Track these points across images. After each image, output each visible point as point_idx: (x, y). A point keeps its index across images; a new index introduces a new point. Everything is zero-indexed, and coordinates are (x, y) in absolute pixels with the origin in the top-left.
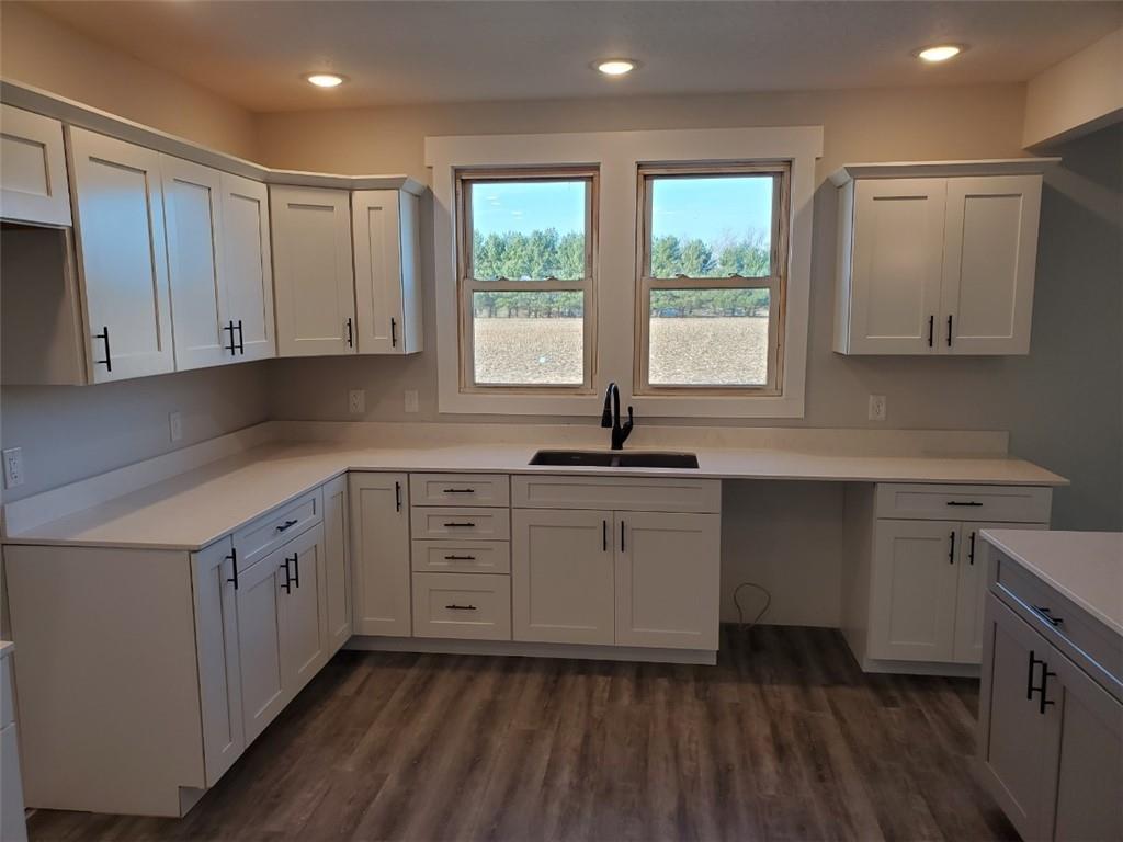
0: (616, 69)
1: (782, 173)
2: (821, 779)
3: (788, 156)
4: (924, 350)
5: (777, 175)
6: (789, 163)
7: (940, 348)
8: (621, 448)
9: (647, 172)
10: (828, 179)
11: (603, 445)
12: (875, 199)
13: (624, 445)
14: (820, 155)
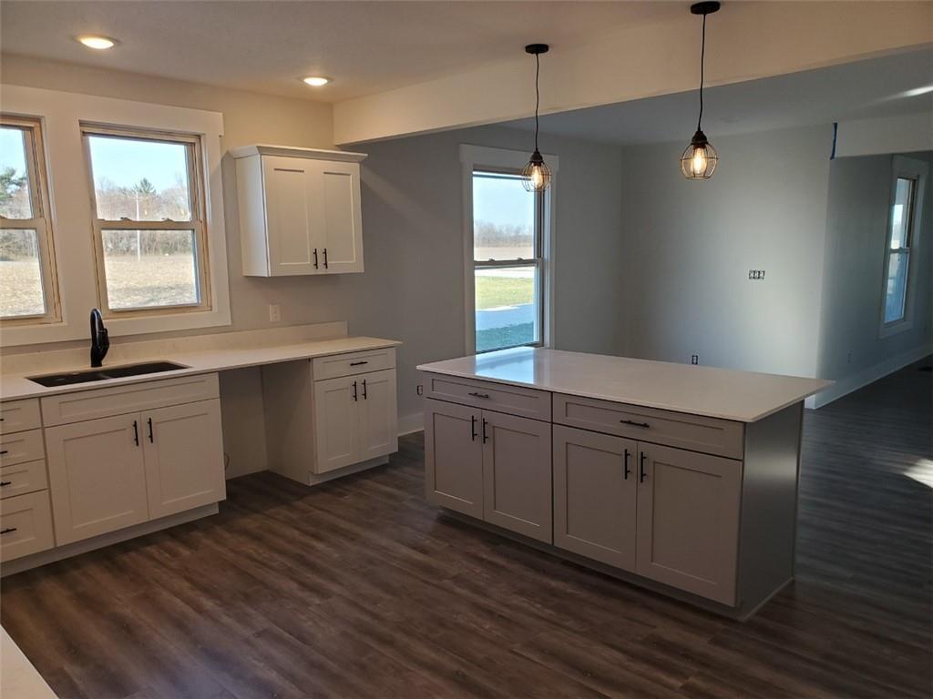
0: (98, 44)
1: (193, 144)
2: (353, 539)
3: (198, 131)
4: (312, 272)
5: (190, 145)
6: (199, 136)
7: (321, 271)
8: (101, 365)
9: (86, 130)
10: (228, 152)
11: (86, 366)
12: (276, 169)
13: (103, 362)
14: (222, 134)
